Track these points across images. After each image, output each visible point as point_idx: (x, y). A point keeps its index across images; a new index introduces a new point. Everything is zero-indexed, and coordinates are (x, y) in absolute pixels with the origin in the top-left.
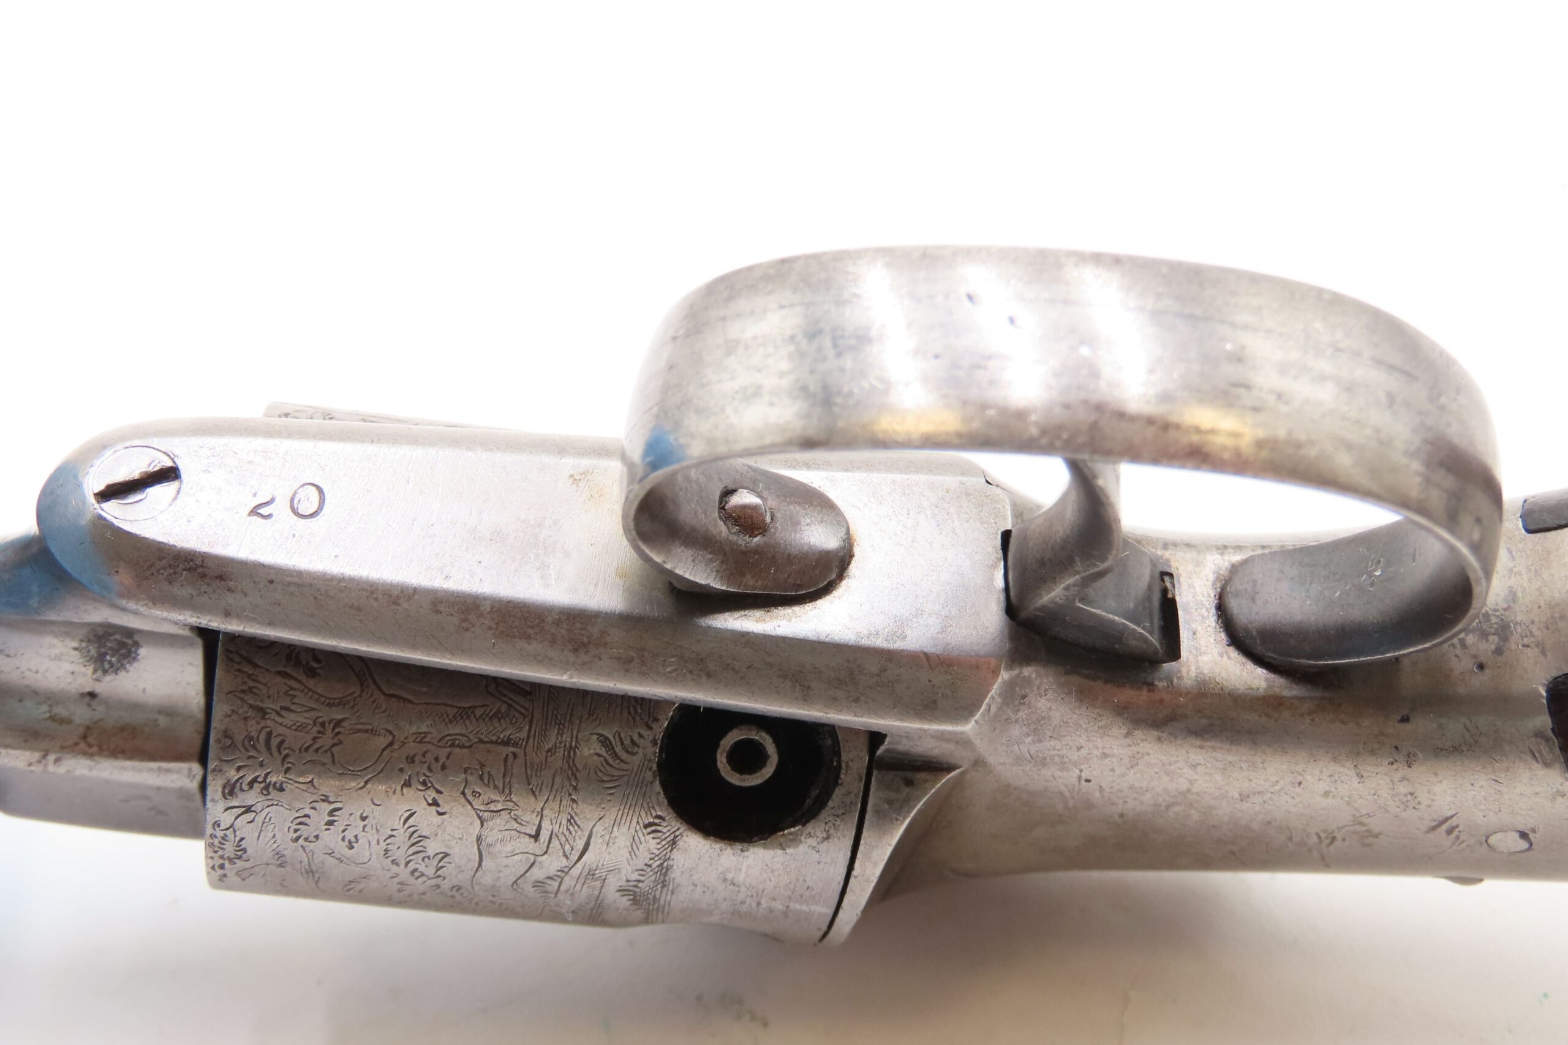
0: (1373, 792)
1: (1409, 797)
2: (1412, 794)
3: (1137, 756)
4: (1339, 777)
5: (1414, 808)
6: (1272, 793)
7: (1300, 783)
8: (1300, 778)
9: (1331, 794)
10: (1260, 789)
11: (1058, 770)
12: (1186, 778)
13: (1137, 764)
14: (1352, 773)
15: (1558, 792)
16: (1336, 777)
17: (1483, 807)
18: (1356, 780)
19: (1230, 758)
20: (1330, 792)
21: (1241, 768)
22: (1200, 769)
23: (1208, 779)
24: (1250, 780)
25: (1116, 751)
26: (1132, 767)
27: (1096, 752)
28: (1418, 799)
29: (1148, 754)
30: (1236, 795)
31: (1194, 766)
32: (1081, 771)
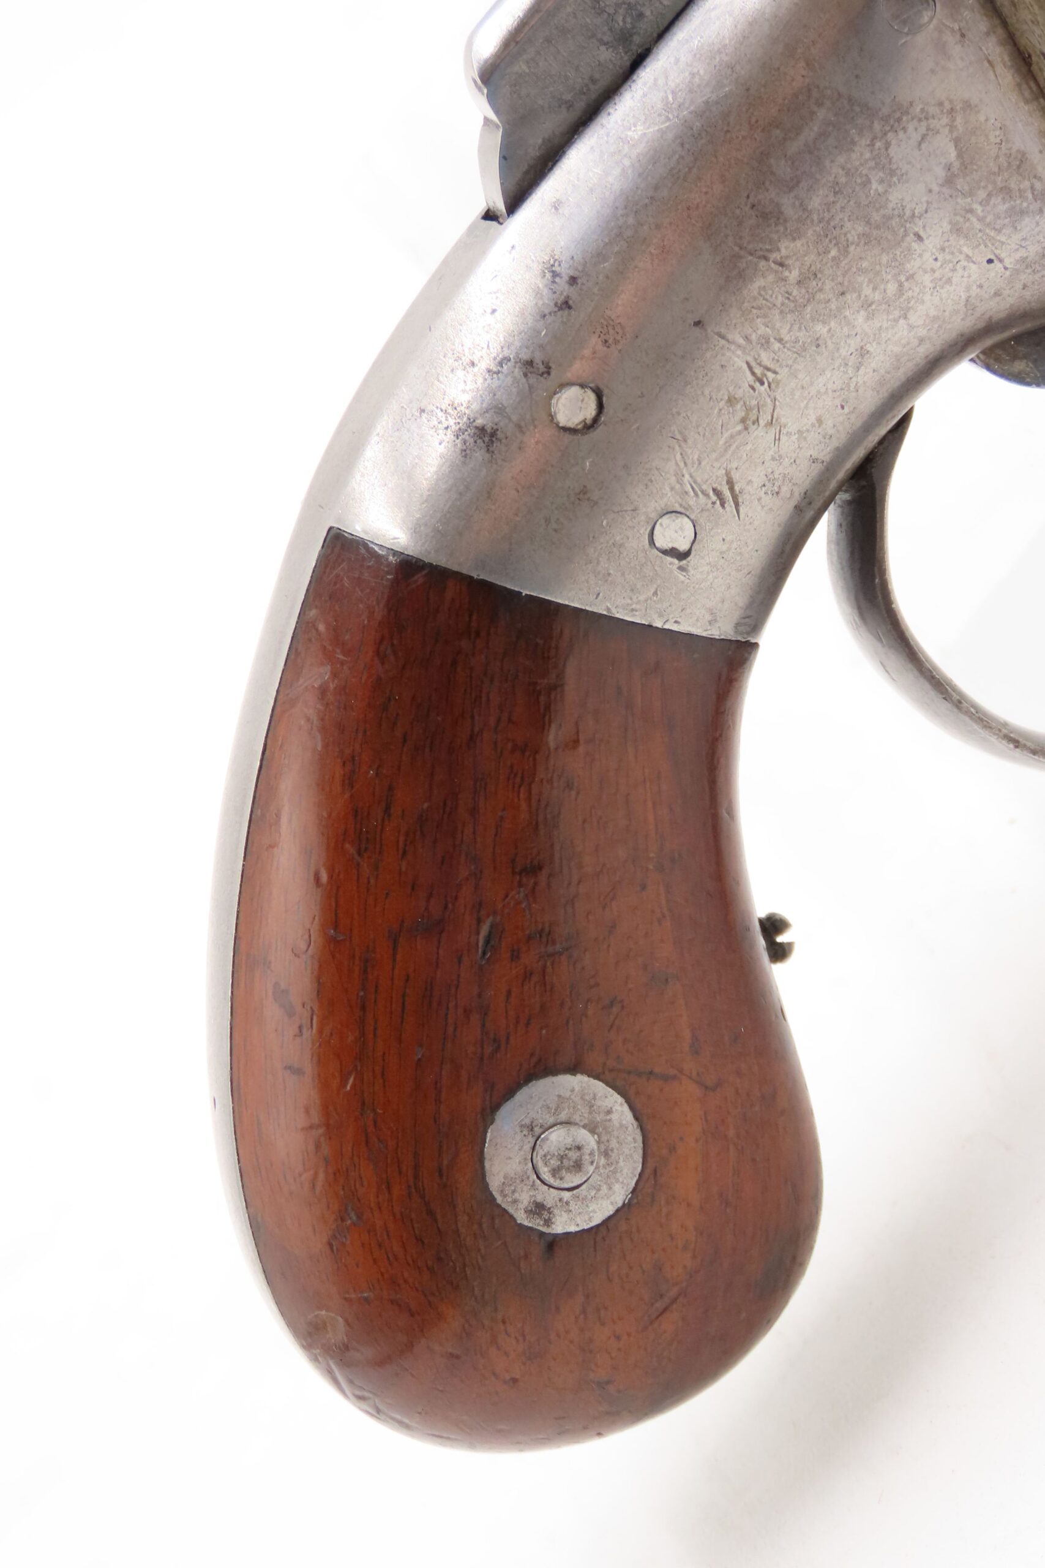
0: (797, 462)
1: (776, 489)
2: (777, 493)
3: (970, 312)
4: (826, 443)
5: (764, 485)
6: (851, 378)
7: (843, 407)
8: (846, 410)
9: (817, 425)
10: (861, 372)
11: (1027, 257)
12: (918, 326)
13: (966, 305)
14: (821, 456)
15: (715, 620)
16: (827, 441)
17: (734, 545)
18: (815, 455)
19: (902, 370)
20: (819, 426)
21: (888, 373)
22: (916, 342)
23: (903, 342)
24: (874, 371)
25: (991, 303)
26: (967, 301)
27: (1007, 292)
28: (770, 496)
29: (963, 319)
30: (868, 347)
31: (921, 340)
32: (1006, 268)
